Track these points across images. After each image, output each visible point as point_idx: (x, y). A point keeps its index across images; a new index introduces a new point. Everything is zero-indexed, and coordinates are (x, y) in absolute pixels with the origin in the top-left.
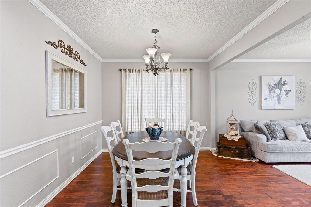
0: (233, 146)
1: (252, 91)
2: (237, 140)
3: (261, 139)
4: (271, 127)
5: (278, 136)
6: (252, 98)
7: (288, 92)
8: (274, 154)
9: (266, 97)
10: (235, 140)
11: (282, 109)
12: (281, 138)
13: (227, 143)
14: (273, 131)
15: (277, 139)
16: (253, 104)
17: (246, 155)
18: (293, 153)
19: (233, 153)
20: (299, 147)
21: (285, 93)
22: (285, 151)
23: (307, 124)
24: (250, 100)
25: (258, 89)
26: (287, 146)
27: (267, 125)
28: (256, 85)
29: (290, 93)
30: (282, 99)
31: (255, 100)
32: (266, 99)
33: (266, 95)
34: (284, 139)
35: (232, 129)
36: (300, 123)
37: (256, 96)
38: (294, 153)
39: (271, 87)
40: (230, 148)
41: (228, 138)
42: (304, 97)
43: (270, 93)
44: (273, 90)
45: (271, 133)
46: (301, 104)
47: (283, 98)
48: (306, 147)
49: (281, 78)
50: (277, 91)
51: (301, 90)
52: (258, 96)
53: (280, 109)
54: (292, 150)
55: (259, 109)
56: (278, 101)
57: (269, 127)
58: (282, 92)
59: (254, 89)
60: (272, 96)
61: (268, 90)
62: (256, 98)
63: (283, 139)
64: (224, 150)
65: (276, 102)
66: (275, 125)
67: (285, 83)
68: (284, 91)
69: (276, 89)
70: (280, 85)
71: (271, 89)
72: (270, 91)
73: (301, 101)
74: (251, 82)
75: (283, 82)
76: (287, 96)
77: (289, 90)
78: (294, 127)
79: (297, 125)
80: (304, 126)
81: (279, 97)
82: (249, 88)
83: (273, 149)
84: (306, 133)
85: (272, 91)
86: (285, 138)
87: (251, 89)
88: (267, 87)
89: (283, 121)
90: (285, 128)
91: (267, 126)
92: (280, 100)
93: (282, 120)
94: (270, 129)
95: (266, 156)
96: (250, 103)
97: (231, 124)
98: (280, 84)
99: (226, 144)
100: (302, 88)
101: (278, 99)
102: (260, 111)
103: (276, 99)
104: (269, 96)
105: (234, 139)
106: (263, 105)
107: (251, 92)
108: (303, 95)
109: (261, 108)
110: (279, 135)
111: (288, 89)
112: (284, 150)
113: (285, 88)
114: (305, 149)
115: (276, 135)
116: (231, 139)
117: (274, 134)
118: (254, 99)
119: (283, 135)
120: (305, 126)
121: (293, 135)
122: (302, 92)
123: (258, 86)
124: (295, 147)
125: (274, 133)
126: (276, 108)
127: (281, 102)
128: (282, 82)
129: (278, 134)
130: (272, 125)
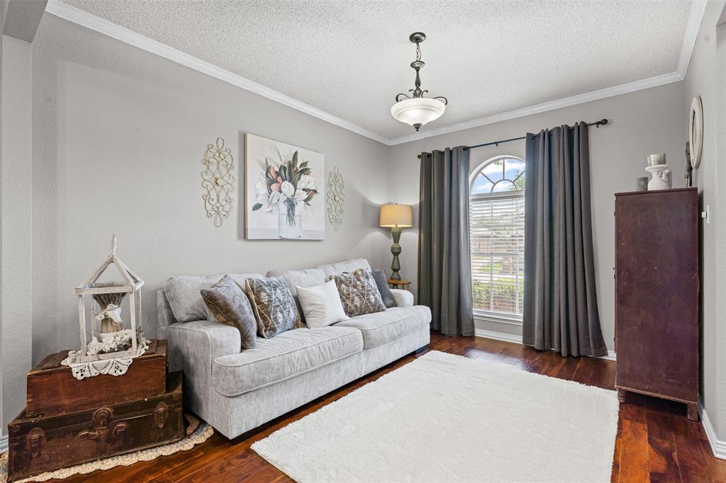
0: (100, 402)
1: (217, 175)
2: (124, 372)
3: (219, 347)
4: (263, 294)
5: (280, 320)
6: (215, 199)
7: (311, 193)
8: (257, 396)
9: (259, 201)
10: (112, 372)
11: (297, 238)
12: (289, 324)
13: (71, 396)
14: (267, 306)
15: (278, 330)
16: (221, 219)
17: (161, 426)
18: (312, 371)
19: (97, 440)
20: (325, 349)
21: (305, 195)
22: (291, 373)
23: (345, 275)
24: (209, 207)
25: (235, 173)
26: (297, 354)
27: (253, 289)
28: (229, 159)
29: (315, 196)
30: (298, 209)
31: (227, 208)
32: (257, 207)
33: (257, 196)
34: (296, 326)
35: (107, 320)
36: (334, 274)
37: (229, 194)
38: (315, 370)
39: (272, 172)
40: (86, 417)
41: (74, 371)
42: (341, 211)
43: (270, 191)
44: (277, 182)
45: (261, 315)
46: (336, 228)
47: (300, 207)
48: (341, 343)
49: (296, 153)
50: (287, 187)
51: (336, 194)
52: (235, 196)
53: (294, 238)
54: (309, 364)
55: (239, 237)
56: (289, 215)
57: (257, 295)
58: (298, 190)
59: (224, 171)
60: (275, 201)
61: (264, 180)
62: (229, 201)
63: (293, 328)
64: (49, 439)
65: (285, 218)
66: (275, 287)
67: (305, 171)
68: (304, 190)
69: (283, 181)
70: (292, 171)
71: (273, 178)
72: (269, 185)
73: (336, 220)
74: (215, 145)
75: (301, 165)
76: (309, 204)
77: (314, 188)
78: (320, 287)
79: (327, 282)
80: (339, 282)
81: (291, 204)
82: (207, 162)
83: (253, 381)
84: (343, 301)
85: (274, 186)
86: (300, 322)
87: (213, 168)
88: (262, 171)
89: (297, 273)
90: (300, 293)
91: (253, 292)
92: (293, 214)
93: (296, 270)
94: (259, 303)
95: (231, 413)
96: (209, 215)
97: (104, 300)
98: (295, 169)
99: (66, 402)
100: (338, 189)
101: (288, 211)
102: (242, 243)
103: (284, 208)
104: (267, 198)
105: (105, 372)
106: (249, 226)
107: (212, 181)
108: (338, 207)
109: (245, 237)
110: (284, 318)
111: (311, 187)
112: (288, 370)
113: (304, 181)
114: (338, 352)
115: (276, 319)
116: (94, 373)
117: (269, 316)
118: (224, 203)
119: (293, 314)
120: (342, 282)
121: (316, 309)
122: (337, 198)
123: (236, 164)
124: (317, 351)
125: (269, 313)
126: (284, 236)
127: (297, 219)
128: (298, 166)
129: (279, 315)
130: (266, 288)
